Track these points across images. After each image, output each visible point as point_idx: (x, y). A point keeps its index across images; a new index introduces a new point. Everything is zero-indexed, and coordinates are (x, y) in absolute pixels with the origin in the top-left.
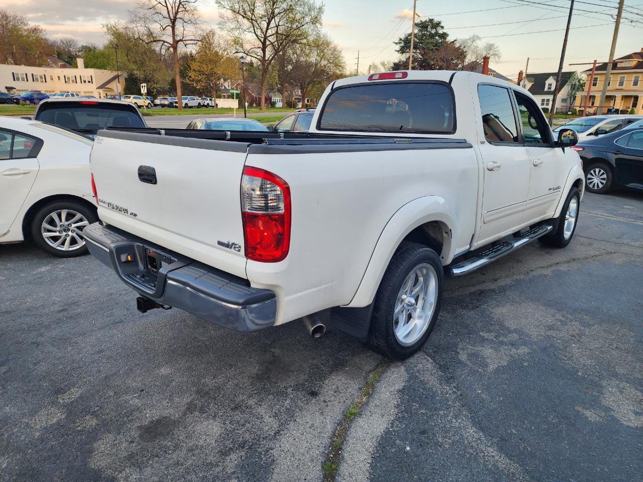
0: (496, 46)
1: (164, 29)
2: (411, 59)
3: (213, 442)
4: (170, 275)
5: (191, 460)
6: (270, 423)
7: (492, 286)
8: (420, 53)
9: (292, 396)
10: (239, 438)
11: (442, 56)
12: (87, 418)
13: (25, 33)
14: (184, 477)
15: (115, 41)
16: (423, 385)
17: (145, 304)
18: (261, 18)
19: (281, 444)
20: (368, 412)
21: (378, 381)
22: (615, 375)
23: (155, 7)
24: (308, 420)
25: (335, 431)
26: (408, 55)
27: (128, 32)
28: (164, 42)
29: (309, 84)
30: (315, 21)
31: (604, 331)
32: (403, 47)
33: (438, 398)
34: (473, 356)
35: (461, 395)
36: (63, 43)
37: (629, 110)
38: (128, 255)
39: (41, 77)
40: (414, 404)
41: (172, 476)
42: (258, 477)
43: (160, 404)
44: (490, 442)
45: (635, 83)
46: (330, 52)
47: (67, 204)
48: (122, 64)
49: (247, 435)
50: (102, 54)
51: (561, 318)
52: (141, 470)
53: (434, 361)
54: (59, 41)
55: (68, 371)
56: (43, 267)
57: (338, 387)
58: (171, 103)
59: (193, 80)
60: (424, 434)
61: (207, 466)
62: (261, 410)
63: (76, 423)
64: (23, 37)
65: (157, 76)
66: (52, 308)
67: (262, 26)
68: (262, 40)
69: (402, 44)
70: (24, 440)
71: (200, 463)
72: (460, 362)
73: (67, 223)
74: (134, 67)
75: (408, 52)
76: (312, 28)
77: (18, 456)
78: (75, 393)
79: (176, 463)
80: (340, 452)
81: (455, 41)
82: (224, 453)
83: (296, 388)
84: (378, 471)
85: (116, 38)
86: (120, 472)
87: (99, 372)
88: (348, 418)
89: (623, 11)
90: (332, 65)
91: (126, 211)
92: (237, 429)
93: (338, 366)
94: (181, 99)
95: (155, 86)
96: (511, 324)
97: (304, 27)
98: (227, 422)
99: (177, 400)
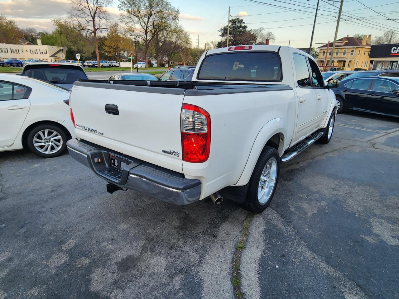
0: (272, 33)
1: (88, 22)
2: (228, 40)
3: (163, 270)
4: (131, 171)
5: (152, 282)
6: (194, 257)
7: (297, 167)
8: (232, 37)
9: (203, 238)
10: (178, 266)
11: (244, 39)
12: (83, 258)
13: (5, 24)
14: (150, 293)
15: (59, 29)
16: (275, 227)
17: (112, 188)
18: (144, 16)
19: (204, 269)
20: (249, 246)
21: (250, 226)
22: (375, 215)
23: (83, 10)
24: (216, 253)
25: (233, 258)
26: (225, 38)
27: (67, 24)
28: (89, 30)
29: (171, 54)
30: (175, 18)
31: (362, 190)
32: (223, 33)
33: (285, 234)
34: (298, 208)
35: (297, 232)
36: (28, 31)
37: (341, 68)
38: (99, 158)
39: (16, 51)
40: (273, 239)
41: (144, 294)
42: (195, 290)
43: (125, 248)
44: (321, 259)
45: (344, 54)
46: (183, 36)
47: (49, 126)
48: (64, 43)
49: (182, 265)
50: (52, 37)
51: (338, 184)
52: (123, 291)
53: (277, 212)
54: (25, 29)
55: (65, 229)
56: (36, 164)
57: (228, 232)
58: (94, 65)
59: (106, 52)
60: (283, 257)
61: (163, 285)
62: (187, 248)
63: (76, 262)
64: (4, 26)
65: (85, 49)
66: (47, 190)
67: (145, 21)
68: (145, 28)
69: (223, 32)
70: (46, 275)
71: (158, 284)
72: (291, 212)
73: (48, 137)
74: (71, 45)
75: (225, 36)
76: (173, 22)
77: (44, 286)
78: (71, 243)
79: (144, 285)
80: (239, 272)
81: (251, 30)
82: (171, 277)
83: (204, 233)
84: (264, 282)
85: (59, 27)
86: (111, 293)
87: (83, 229)
88: (238, 251)
89: (341, 15)
90: (184, 43)
91: (95, 131)
92: (175, 261)
93: (225, 218)
94: (99, 63)
95: (84, 55)
96: (313, 188)
97: (168, 21)
98: (169, 257)
99: (135, 244)
